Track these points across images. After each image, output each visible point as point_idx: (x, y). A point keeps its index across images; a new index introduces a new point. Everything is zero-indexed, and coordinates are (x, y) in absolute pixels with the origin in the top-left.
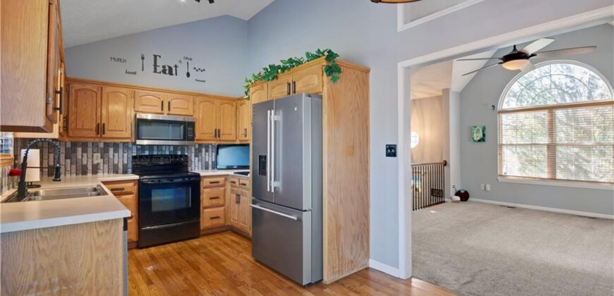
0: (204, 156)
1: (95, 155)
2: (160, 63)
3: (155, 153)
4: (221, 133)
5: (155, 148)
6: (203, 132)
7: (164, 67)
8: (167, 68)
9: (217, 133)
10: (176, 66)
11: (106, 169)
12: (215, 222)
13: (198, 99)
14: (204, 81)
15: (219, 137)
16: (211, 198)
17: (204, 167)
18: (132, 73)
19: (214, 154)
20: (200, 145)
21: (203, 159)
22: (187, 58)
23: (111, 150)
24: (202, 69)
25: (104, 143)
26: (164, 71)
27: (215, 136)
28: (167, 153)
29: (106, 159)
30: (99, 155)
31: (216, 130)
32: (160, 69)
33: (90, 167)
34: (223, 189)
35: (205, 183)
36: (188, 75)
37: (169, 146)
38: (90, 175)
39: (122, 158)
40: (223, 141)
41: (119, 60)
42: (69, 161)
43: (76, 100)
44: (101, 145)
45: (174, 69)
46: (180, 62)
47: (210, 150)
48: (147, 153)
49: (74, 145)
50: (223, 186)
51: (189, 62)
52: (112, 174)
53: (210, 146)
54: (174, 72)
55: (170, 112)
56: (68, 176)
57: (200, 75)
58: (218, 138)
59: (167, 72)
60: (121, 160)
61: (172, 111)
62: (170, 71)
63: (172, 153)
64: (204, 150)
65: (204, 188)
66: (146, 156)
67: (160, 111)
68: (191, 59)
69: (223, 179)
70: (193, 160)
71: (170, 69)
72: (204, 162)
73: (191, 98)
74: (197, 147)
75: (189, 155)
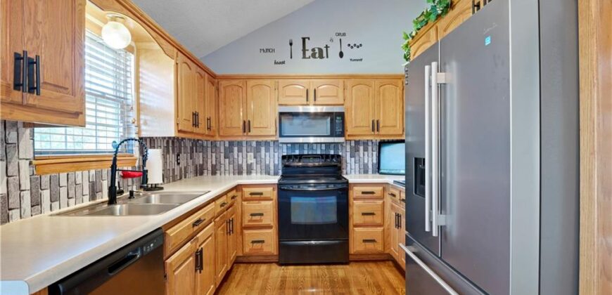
0: (362, 155)
1: (249, 154)
2: (309, 46)
3: (306, 152)
4: (381, 125)
5: (306, 146)
6: (357, 124)
7: (313, 50)
8: (317, 51)
9: (376, 126)
10: (327, 47)
11: (259, 170)
12: (370, 246)
13: (349, 83)
14: (361, 60)
15: (378, 130)
16: (364, 214)
17: (362, 171)
18: (280, 63)
19: (375, 153)
20: (357, 143)
21: (361, 160)
22: (339, 34)
23: (263, 149)
24: (358, 44)
25: (257, 142)
26: (314, 56)
27: (373, 130)
28: (319, 152)
29: (259, 159)
30: (252, 154)
31: (373, 121)
32: (309, 53)
33: (245, 167)
34: (380, 202)
35: (355, 192)
36: (341, 55)
37: (321, 143)
38: (245, 175)
39: (273, 158)
40: (383, 135)
41: (268, 50)
42: (227, 160)
43: (225, 98)
44: (254, 144)
45: (324, 50)
46: (332, 40)
47: (370, 148)
48: (297, 152)
49: (231, 144)
50: (382, 198)
51: (342, 38)
52: (264, 176)
53: (370, 144)
54: (325, 55)
55: (317, 103)
56: (227, 175)
57: (356, 53)
58: (376, 133)
59: (317, 55)
60: (272, 160)
61: (319, 100)
62: (320, 54)
63: (324, 153)
64: (361, 148)
65: (355, 199)
66: (296, 156)
67: (305, 103)
68: (344, 34)
69: (381, 188)
70: (348, 161)
71: (321, 50)
72: (362, 163)
73: (341, 81)
74: (353, 144)
75: (344, 155)
